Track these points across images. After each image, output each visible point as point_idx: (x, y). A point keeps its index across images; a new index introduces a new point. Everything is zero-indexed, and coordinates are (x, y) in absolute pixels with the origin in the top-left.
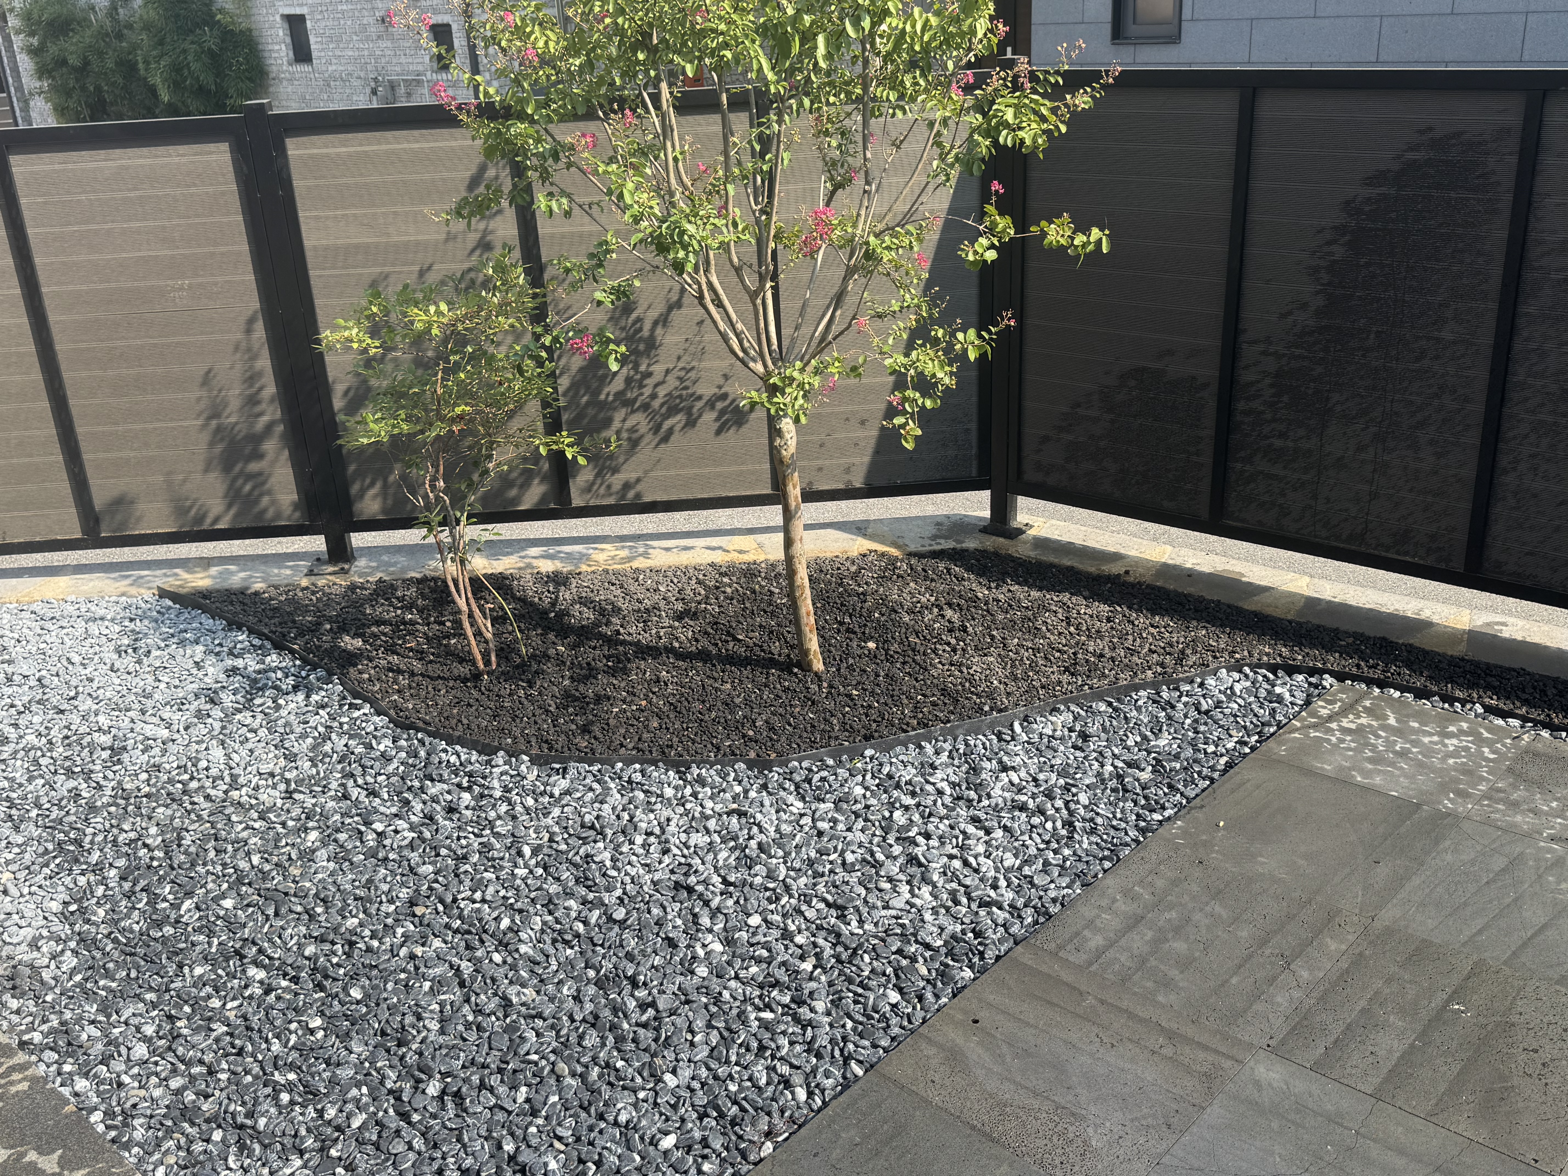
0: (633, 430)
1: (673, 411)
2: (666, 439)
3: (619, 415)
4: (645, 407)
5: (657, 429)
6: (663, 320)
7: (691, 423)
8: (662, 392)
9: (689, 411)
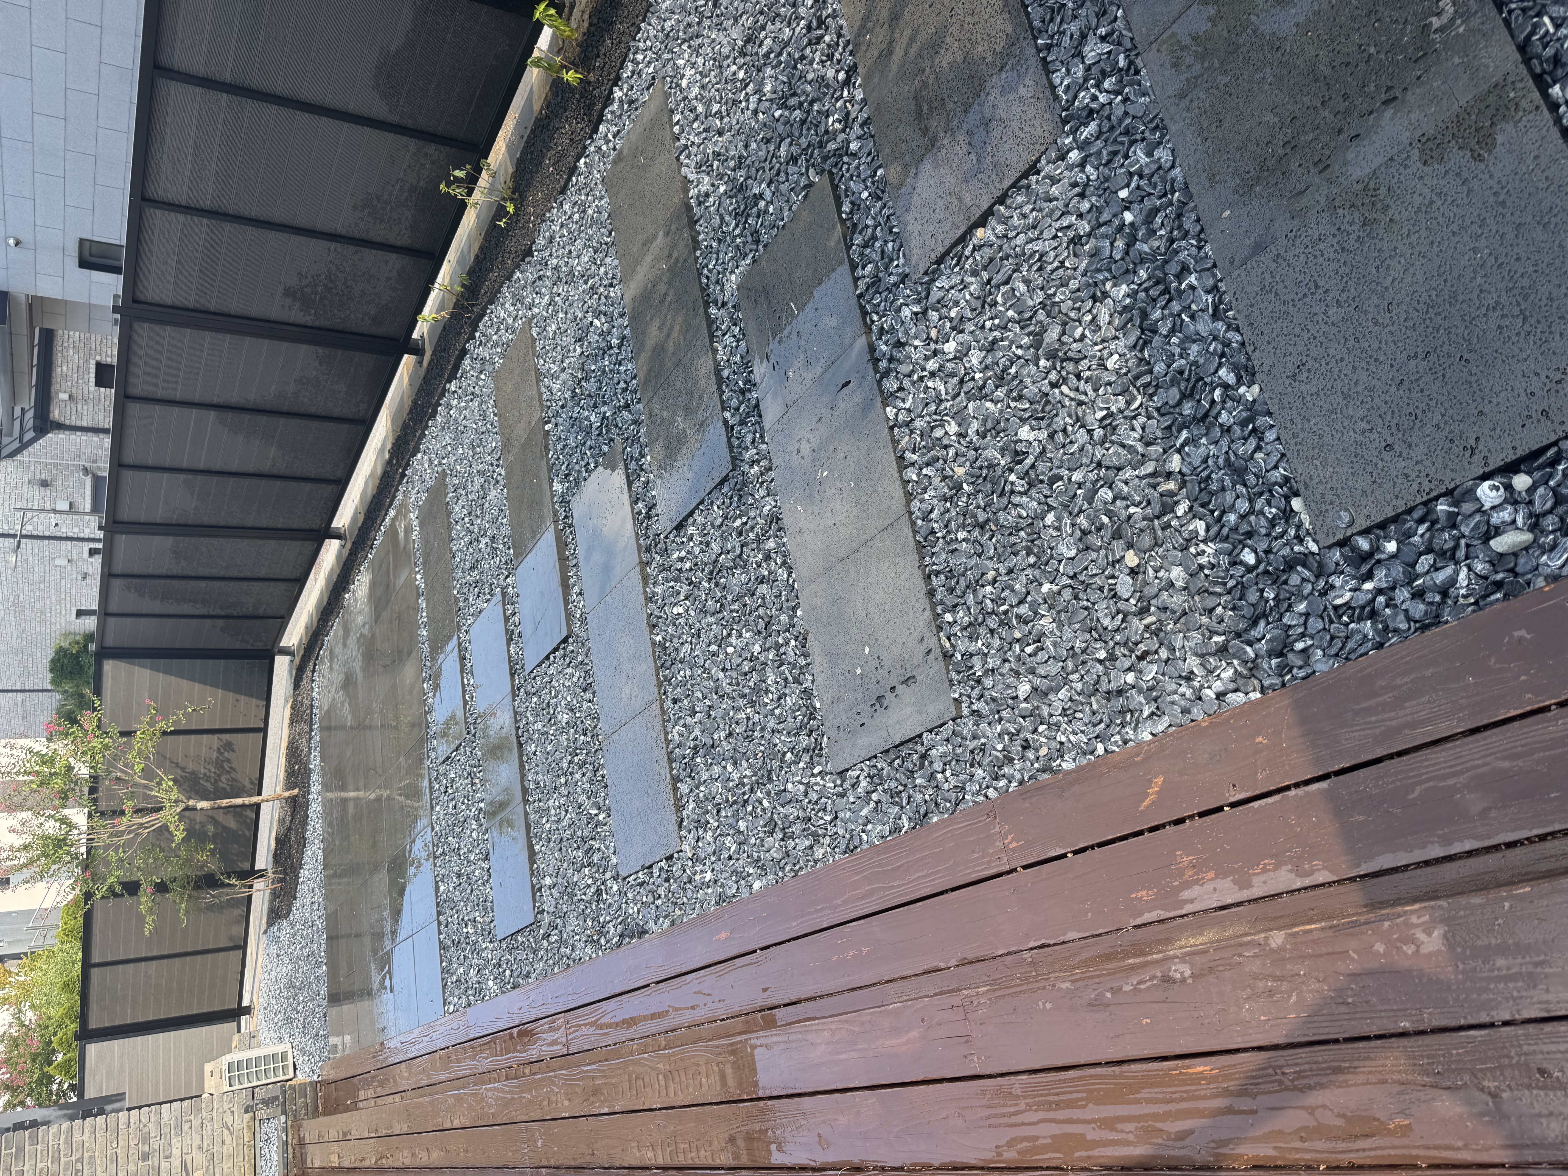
0: (228, 780)
1: (222, 767)
2: (234, 770)
3: (221, 785)
4: (219, 776)
5: (228, 772)
6: (183, 769)
7: (228, 761)
8: (213, 770)
9: (223, 761)
